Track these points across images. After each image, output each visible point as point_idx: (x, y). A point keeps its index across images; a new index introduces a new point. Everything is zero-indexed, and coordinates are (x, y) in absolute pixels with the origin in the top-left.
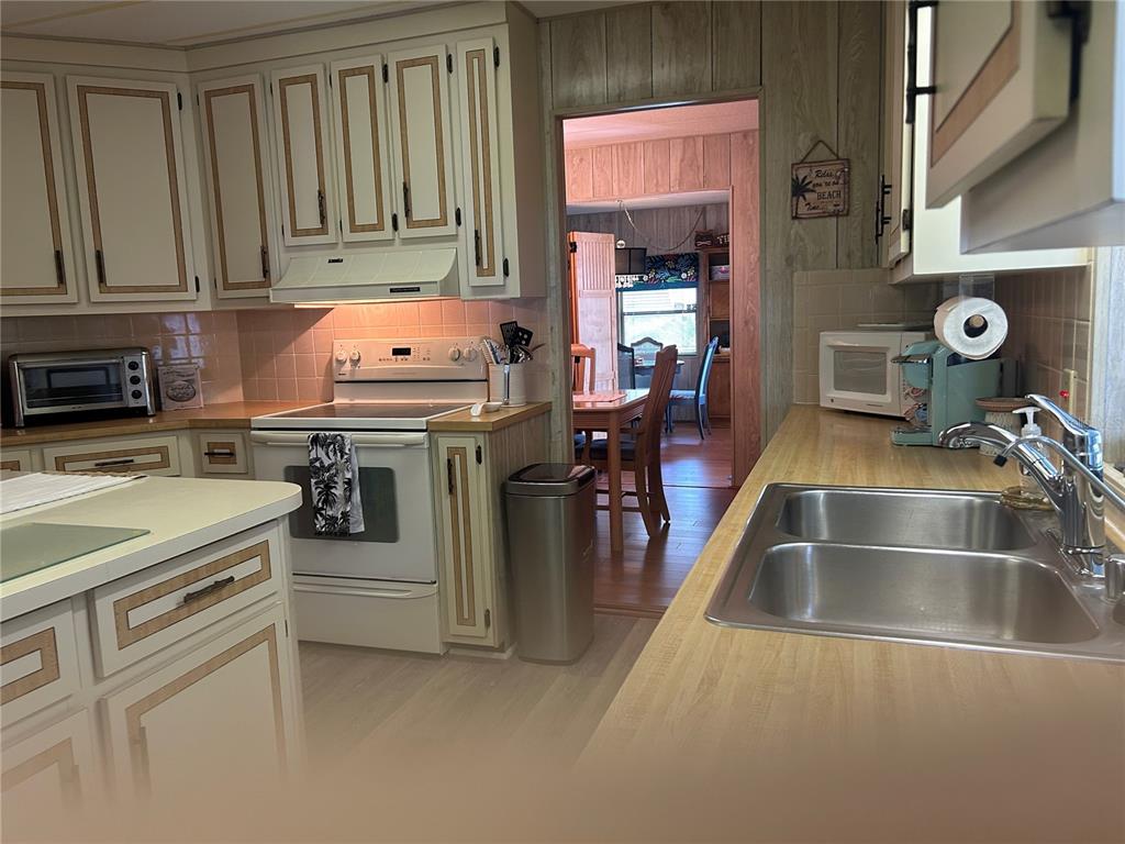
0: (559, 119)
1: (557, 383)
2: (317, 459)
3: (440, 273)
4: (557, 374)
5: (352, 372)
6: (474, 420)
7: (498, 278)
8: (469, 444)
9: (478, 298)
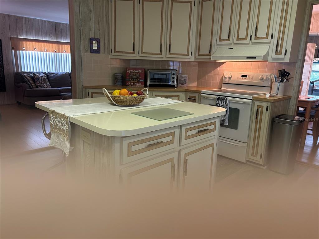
0: (312, 5)
1: (295, 90)
2: (218, 103)
3: (263, 53)
4: (295, 87)
5: (229, 81)
6: (267, 98)
7: (282, 56)
8: (265, 105)
9: (274, 61)
